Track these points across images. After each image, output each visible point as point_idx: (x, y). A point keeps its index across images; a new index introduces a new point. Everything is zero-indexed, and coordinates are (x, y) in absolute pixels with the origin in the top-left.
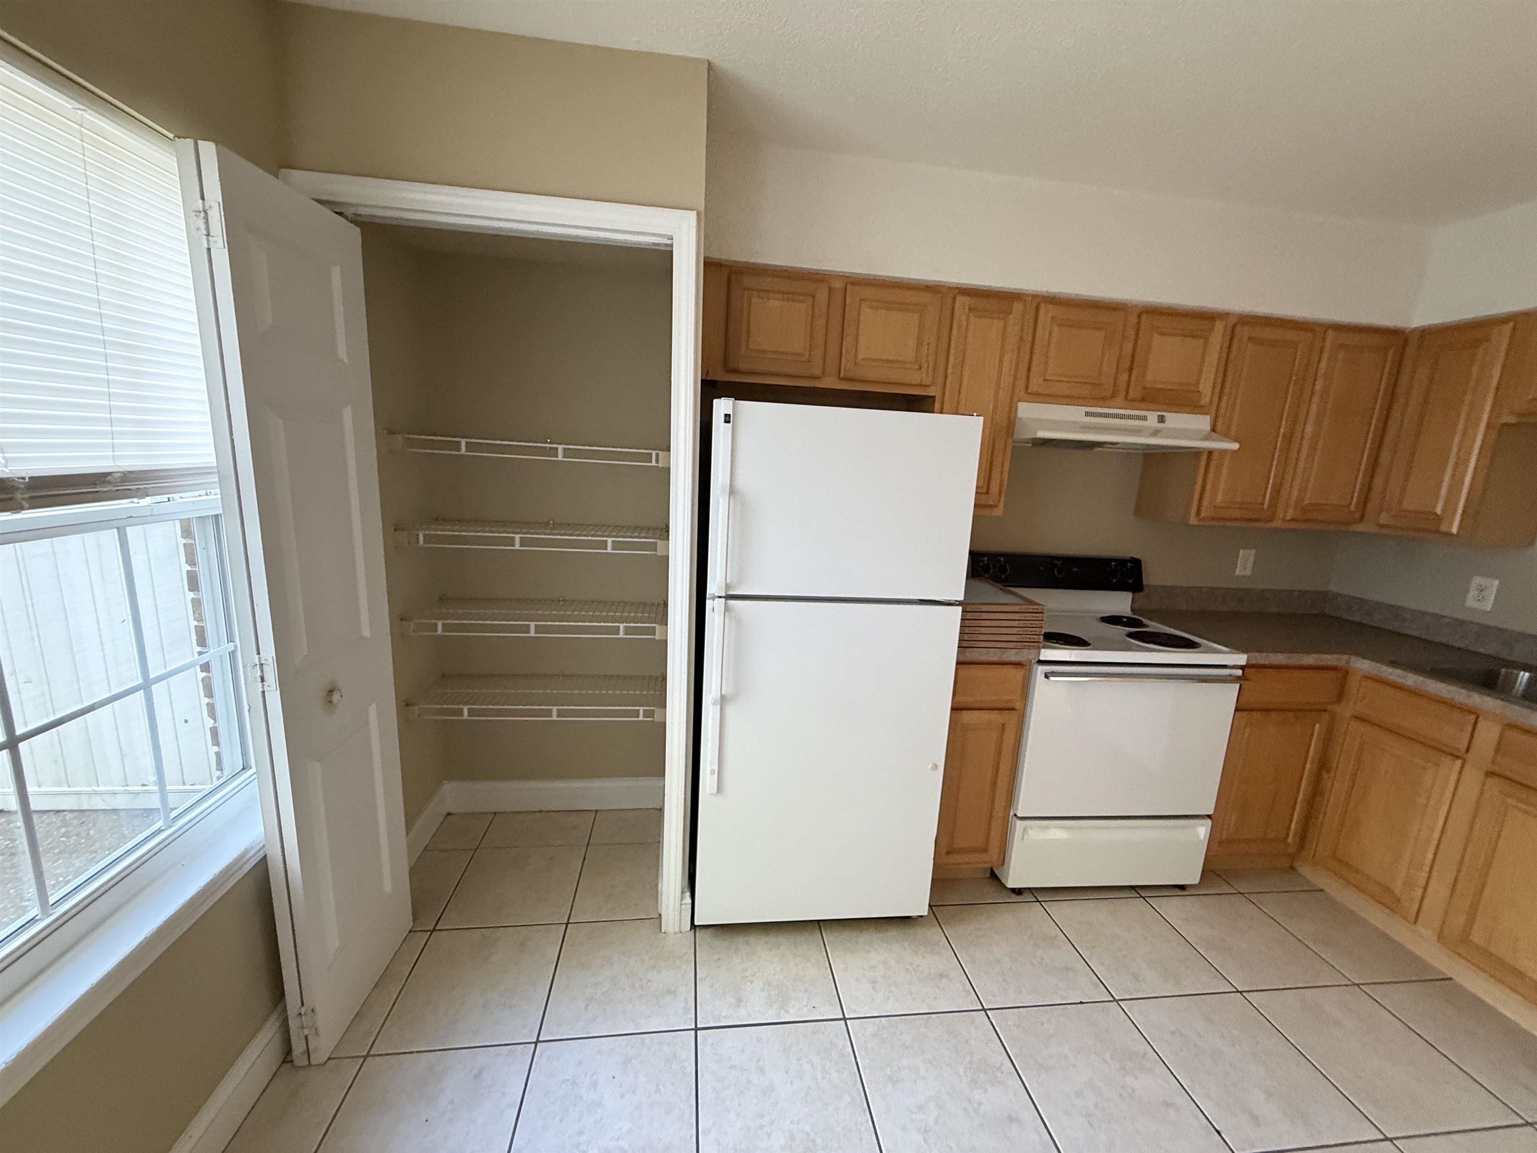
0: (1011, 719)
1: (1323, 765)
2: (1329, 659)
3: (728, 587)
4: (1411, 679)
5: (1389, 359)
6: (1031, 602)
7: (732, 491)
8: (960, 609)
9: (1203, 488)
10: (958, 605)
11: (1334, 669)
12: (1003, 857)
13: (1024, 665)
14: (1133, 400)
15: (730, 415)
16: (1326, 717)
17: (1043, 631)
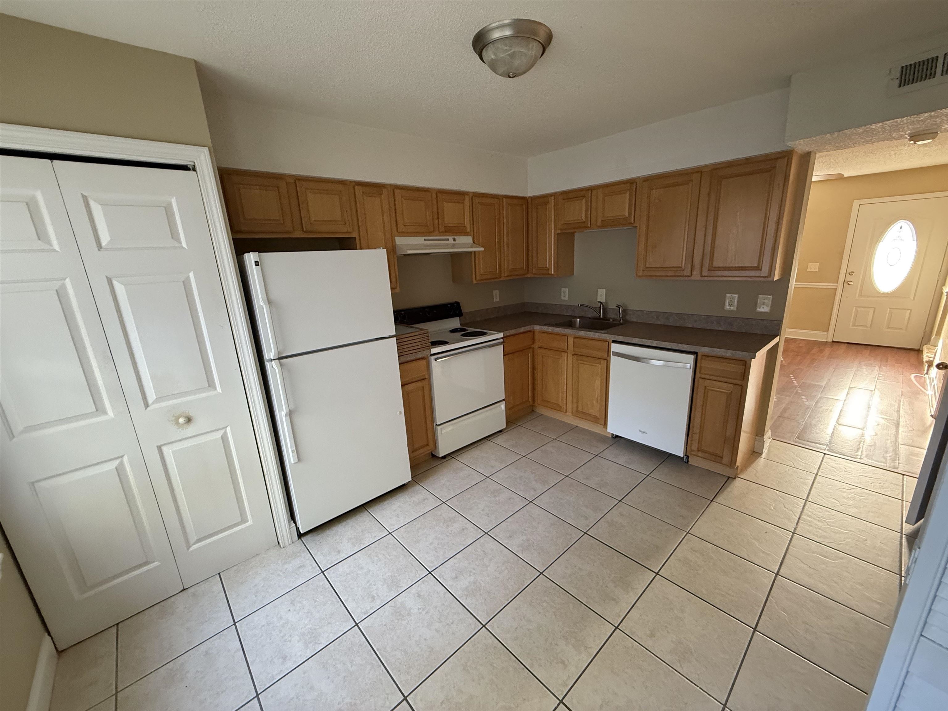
0: (425, 383)
1: (534, 368)
2: (527, 328)
3: (279, 353)
4: (550, 329)
5: (524, 207)
6: (422, 329)
7: (270, 302)
8: (395, 338)
9: (475, 267)
10: (394, 337)
11: (530, 331)
12: (436, 446)
13: (426, 358)
14: (442, 232)
15: (258, 261)
16: (531, 350)
17: (430, 341)
